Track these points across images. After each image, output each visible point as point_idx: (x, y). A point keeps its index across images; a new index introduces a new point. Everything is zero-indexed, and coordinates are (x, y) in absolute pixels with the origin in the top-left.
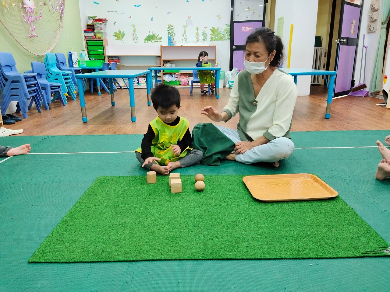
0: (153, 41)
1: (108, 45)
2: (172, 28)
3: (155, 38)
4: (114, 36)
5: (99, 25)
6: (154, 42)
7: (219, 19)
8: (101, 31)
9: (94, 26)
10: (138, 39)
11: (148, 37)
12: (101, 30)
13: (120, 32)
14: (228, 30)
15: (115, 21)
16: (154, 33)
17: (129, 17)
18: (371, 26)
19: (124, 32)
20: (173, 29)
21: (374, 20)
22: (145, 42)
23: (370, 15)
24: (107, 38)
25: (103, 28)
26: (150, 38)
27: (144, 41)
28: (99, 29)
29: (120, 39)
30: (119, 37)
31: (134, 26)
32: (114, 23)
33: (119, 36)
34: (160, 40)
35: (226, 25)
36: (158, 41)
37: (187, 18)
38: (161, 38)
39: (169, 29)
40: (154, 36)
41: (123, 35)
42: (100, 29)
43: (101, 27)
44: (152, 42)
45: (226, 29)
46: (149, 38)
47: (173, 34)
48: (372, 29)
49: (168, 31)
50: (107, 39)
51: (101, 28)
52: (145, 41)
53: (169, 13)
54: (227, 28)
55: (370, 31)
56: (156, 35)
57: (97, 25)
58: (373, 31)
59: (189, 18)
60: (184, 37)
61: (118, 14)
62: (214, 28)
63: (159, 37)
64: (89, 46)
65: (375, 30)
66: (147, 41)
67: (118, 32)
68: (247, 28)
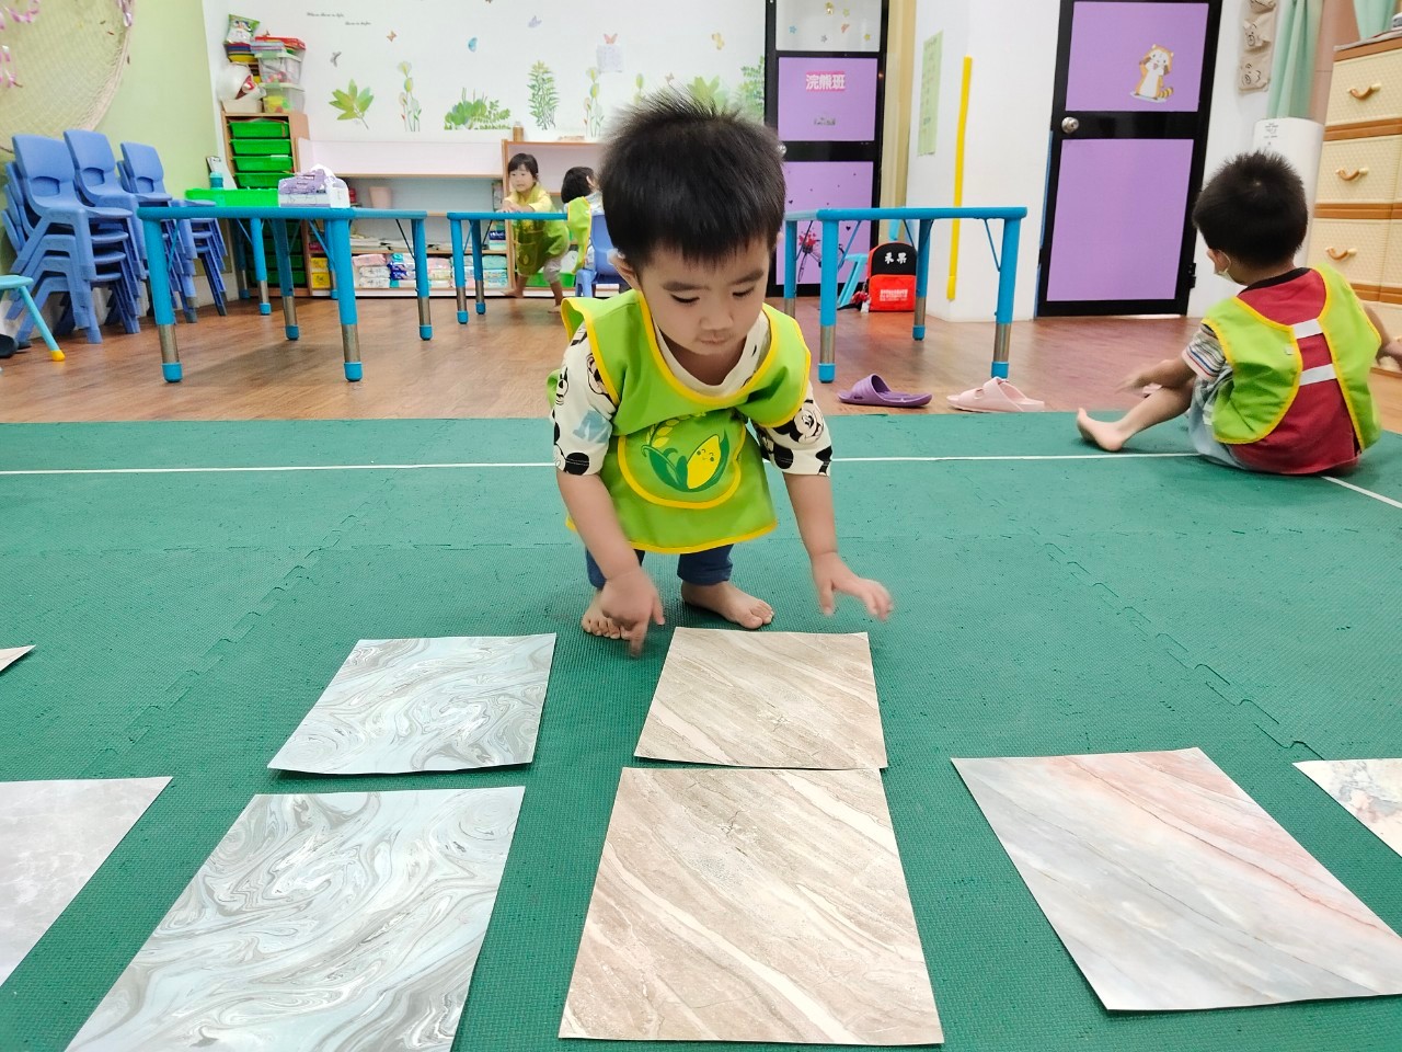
0: (478, 124)
1: (307, 137)
2: (546, 76)
3: (482, 115)
4: (334, 103)
5: (276, 65)
6: (482, 128)
7: (719, 48)
8: (282, 85)
9: (257, 66)
10: (420, 117)
11: (458, 108)
12: (281, 81)
13: (354, 90)
14: (751, 87)
15: (337, 52)
16: (478, 97)
17: (390, 34)
18: (1249, 66)
19: (367, 90)
20: (550, 80)
21: (1259, 44)
22: (446, 128)
23: (1247, 25)
24: (306, 111)
25: (289, 76)
26: (466, 114)
27: (442, 122)
28: (275, 76)
29: (355, 116)
30: (352, 109)
31: (404, 68)
32: (332, 56)
33: (350, 103)
34: (502, 122)
35: (744, 69)
36: (494, 124)
37: (603, 43)
38: (506, 114)
39: (534, 83)
40: (479, 105)
41: (366, 102)
42: (280, 76)
43: (283, 70)
44: (472, 130)
45: (745, 84)
46: (463, 114)
47: (550, 99)
48: (1254, 75)
49: (533, 87)
50: (306, 116)
51: (282, 74)
52: (448, 125)
53: (534, 23)
54: (748, 79)
55: (1248, 86)
56: (488, 104)
57: (267, 63)
58: (1259, 85)
59: (610, 40)
60: (592, 113)
61: (347, 24)
62: (701, 78)
63: (500, 110)
64: (237, 138)
65: (1264, 80)
66: (453, 124)
67: (346, 90)
68: (825, 81)
